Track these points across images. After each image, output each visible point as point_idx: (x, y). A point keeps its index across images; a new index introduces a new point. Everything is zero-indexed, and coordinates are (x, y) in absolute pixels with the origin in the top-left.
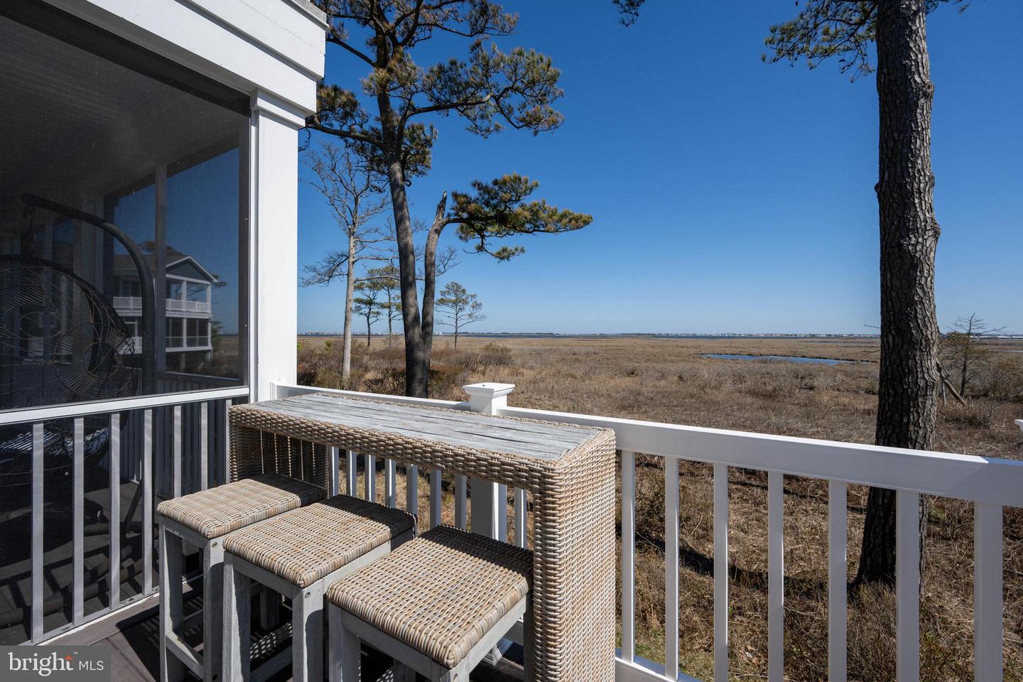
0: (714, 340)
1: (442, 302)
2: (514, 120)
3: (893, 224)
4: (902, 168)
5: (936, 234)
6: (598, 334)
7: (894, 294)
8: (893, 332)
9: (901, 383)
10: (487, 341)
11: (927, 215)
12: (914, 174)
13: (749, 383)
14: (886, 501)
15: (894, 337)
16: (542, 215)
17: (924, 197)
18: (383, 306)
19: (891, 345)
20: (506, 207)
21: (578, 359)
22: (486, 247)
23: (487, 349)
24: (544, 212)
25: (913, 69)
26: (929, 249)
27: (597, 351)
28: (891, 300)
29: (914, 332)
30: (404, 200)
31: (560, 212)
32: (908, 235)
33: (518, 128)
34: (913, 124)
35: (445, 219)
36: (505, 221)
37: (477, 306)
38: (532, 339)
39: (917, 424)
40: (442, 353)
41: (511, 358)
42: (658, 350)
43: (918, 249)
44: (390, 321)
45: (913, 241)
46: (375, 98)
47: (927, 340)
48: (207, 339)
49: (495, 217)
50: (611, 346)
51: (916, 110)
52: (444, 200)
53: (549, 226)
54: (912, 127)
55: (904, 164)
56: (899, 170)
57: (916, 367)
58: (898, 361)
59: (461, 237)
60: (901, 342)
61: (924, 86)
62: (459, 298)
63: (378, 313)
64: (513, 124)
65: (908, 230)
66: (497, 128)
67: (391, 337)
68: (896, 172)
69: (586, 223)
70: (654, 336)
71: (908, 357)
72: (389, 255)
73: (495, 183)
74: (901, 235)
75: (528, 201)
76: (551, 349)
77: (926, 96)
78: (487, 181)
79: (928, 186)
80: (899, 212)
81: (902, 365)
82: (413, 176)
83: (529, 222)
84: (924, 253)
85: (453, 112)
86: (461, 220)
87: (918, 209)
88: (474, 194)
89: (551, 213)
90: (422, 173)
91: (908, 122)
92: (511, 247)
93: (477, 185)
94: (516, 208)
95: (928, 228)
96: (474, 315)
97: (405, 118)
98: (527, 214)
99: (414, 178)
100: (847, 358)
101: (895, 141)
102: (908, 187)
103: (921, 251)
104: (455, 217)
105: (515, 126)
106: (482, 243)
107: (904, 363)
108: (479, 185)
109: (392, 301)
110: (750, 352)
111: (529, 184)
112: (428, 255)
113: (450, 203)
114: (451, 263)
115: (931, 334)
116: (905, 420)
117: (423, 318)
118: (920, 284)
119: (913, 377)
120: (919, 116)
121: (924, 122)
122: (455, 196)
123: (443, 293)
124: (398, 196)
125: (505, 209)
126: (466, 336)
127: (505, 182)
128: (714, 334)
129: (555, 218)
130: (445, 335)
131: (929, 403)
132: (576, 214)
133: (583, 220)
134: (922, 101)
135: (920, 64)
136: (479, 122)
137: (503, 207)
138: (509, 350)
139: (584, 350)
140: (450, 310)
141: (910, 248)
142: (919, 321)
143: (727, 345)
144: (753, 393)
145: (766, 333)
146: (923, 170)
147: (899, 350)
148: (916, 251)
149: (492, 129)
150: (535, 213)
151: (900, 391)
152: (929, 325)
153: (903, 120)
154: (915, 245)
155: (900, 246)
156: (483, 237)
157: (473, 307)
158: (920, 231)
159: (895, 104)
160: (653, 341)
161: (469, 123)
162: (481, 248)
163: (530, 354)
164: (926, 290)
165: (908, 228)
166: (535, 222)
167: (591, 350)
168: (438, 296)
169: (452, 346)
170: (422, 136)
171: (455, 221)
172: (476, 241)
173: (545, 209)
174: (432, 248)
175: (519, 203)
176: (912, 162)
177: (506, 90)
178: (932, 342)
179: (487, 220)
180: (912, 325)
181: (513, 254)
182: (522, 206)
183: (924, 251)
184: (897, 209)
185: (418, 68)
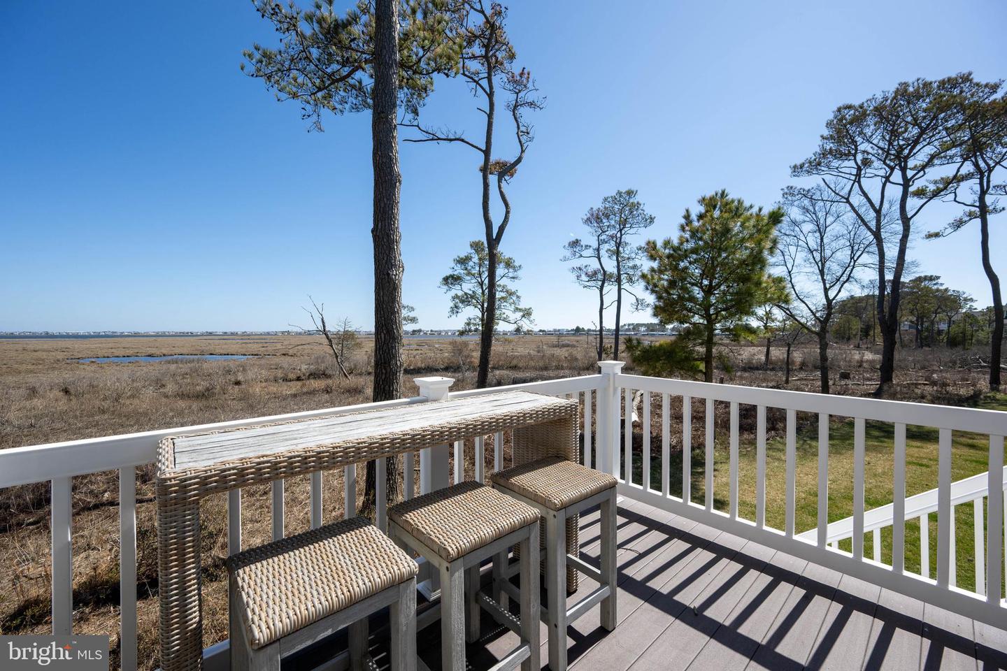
3: (383, 259)
5: (403, 270)
7: (384, 306)
8: (384, 331)
9: (389, 365)
11: (400, 258)
13: (170, 388)
17: (398, 245)
28: (383, 310)
32: (391, 268)
34: (394, 197)
57: (396, 354)
65: (392, 265)
71: (393, 348)
74: (388, 267)
79: (400, 239)
80: (387, 252)
84: (399, 281)
87: (397, 253)
91: (391, 194)
95: (400, 266)
100: (252, 353)
102: (391, 236)
107: (391, 351)
110: (149, 353)
119: (395, 360)
128: (81, 332)
141: (393, 277)
144: (182, 396)
145: (156, 331)
146: (398, 228)
147: (387, 344)
148: (396, 281)
154: (395, 276)
155: (388, 274)
158: (397, 267)
165: (392, 263)
176: (393, 221)
180: (394, 327)
184: (386, 250)
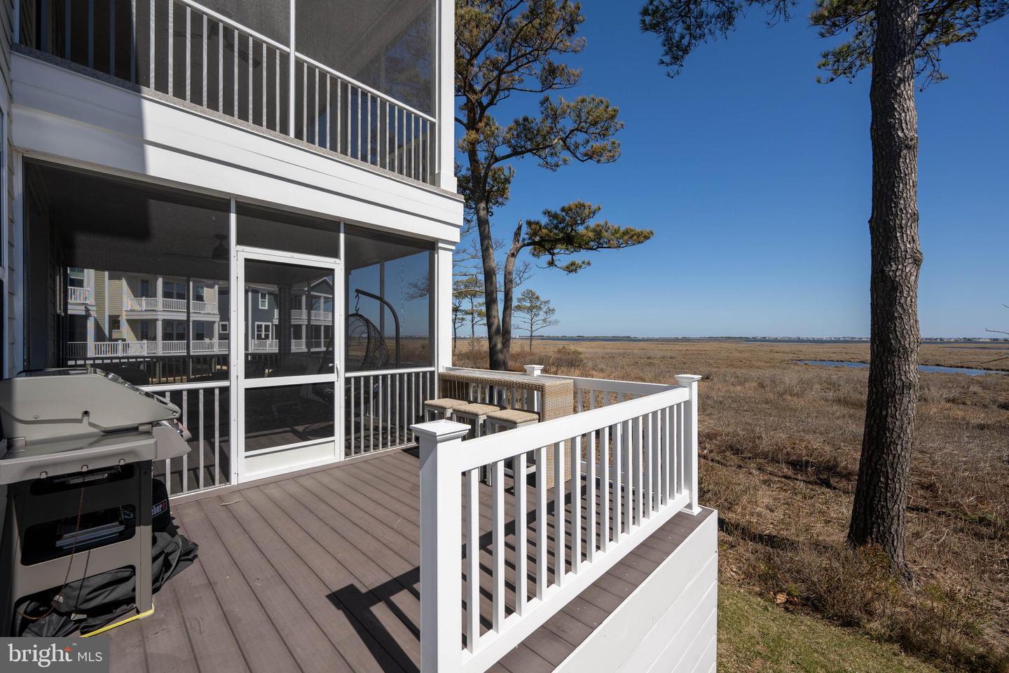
0: (823, 345)
1: (519, 308)
2: (579, 155)
3: (879, 253)
4: (886, 207)
5: (917, 262)
6: (680, 338)
7: (878, 311)
8: (877, 342)
9: (881, 383)
10: (560, 344)
11: (908, 246)
12: (897, 212)
14: (868, 478)
15: (877, 346)
16: (605, 234)
17: (906, 231)
18: (467, 313)
19: (876, 352)
20: (572, 229)
21: (651, 363)
22: (556, 263)
23: (559, 351)
24: (606, 231)
25: (897, 126)
26: (909, 274)
27: (674, 355)
28: (877, 316)
29: (893, 342)
30: (489, 231)
31: (622, 230)
32: (890, 263)
33: (583, 161)
34: (896, 172)
35: (521, 243)
36: (571, 241)
37: (550, 311)
38: (605, 342)
39: (894, 416)
40: (518, 355)
41: (582, 361)
42: (746, 355)
43: (897, 274)
44: (473, 325)
45: (894, 267)
46: (467, 154)
47: (905, 348)
48: (320, 342)
49: (563, 238)
50: (693, 350)
51: (899, 159)
52: (520, 228)
53: (612, 242)
54: (895, 174)
55: (888, 204)
56: (884, 209)
57: (894, 371)
58: (880, 365)
59: (534, 254)
60: (882, 350)
61: (906, 140)
62: (534, 304)
63: (463, 319)
64: (578, 158)
65: (890, 258)
66: (565, 161)
67: (474, 340)
68: (882, 210)
69: (647, 238)
70: (747, 340)
71: (888, 363)
72: (474, 271)
73: (563, 209)
74: (884, 263)
75: (592, 223)
76: (625, 353)
77: (908, 147)
78: (556, 208)
79: (910, 222)
80: (883, 244)
81: (883, 368)
82: (494, 207)
83: (594, 241)
84: (904, 277)
85: (528, 155)
86: (533, 243)
87: (900, 241)
88: (544, 220)
89: (613, 231)
90: (502, 204)
91: (892, 169)
92: (579, 262)
93: (547, 213)
94: (581, 229)
95: (908, 256)
96: (549, 320)
97: (489, 166)
98: (591, 234)
99: (495, 209)
101: (882, 186)
102: (891, 223)
103: (901, 276)
104: (530, 241)
105: (581, 160)
106: (552, 259)
107: (884, 367)
108: (549, 213)
109: (474, 308)
111: (593, 208)
112: (507, 274)
113: (525, 229)
114: (526, 275)
115: (909, 344)
116: (884, 413)
117: (503, 326)
118: (900, 303)
119: (891, 378)
120: (901, 164)
121: (907, 169)
122: (529, 223)
123: (519, 300)
124: (485, 229)
125: (571, 231)
126: (541, 339)
127: (570, 209)
129: (618, 235)
130: (522, 338)
131: (905, 400)
132: (638, 230)
133: (643, 235)
134: (905, 151)
135: (903, 122)
136: (549, 159)
137: (570, 229)
138: (580, 353)
139: (660, 354)
140: (525, 316)
141: (891, 273)
142: (898, 333)
143: (837, 350)
144: (843, 402)
146: (905, 208)
147: (881, 357)
148: (896, 276)
149: (560, 163)
150: (598, 233)
151: (881, 389)
152: (907, 336)
153: (888, 168)
154: (895, 272)
155: (884, 272)
156: (553, 254)
157: (546, 313)
158: (900, 259)
159: (882, 154)
160: (743, 346)
161: (541, 161)
162: (551, 263)
163: (603, 357)
164: (905, 307)
165: (890, 257)
166: (599, 240)
167: (668, 354)
168: (515, 303)
169: (527, 349)
170: (502, 177)
171: (528, 244)
172: (548, 257)
173: (609, 228)
174: (510, 268)
175: (584, 225)
176: (895, 203)
177: (572, 131)
178: (910, 350)
179: (555, 242)
180: (891, 336)
181: (580, 267)
182: (587, 228)
183: (904, 276)
184: (882, 241)
185: (501, 128)
